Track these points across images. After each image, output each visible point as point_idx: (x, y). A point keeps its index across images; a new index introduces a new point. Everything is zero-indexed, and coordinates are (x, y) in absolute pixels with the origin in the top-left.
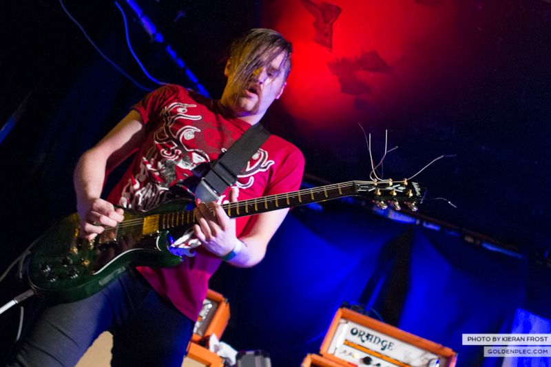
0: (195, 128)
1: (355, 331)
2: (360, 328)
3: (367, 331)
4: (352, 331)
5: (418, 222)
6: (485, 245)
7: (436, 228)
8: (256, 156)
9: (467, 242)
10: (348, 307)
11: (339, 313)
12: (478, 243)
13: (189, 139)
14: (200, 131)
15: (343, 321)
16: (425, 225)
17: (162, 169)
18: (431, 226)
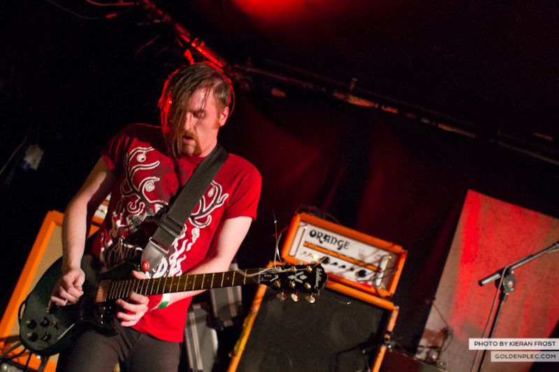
0: (154, 178)
1: (313, 233)
2: (318, 230)
3: (325, 232)
4: (311, 233)
5: (377, 106)
6: (440, 126)
7: (395, 111)
8: (211, 193)
9: (423, 123)
10: (307, 211)
11: (298, 218)
12: (434, 124)
13: (150, 191)
14: (159, 179)
15: (302, 224)
16: (383, 108)
17: (130, 226)
18: (389, 109)
